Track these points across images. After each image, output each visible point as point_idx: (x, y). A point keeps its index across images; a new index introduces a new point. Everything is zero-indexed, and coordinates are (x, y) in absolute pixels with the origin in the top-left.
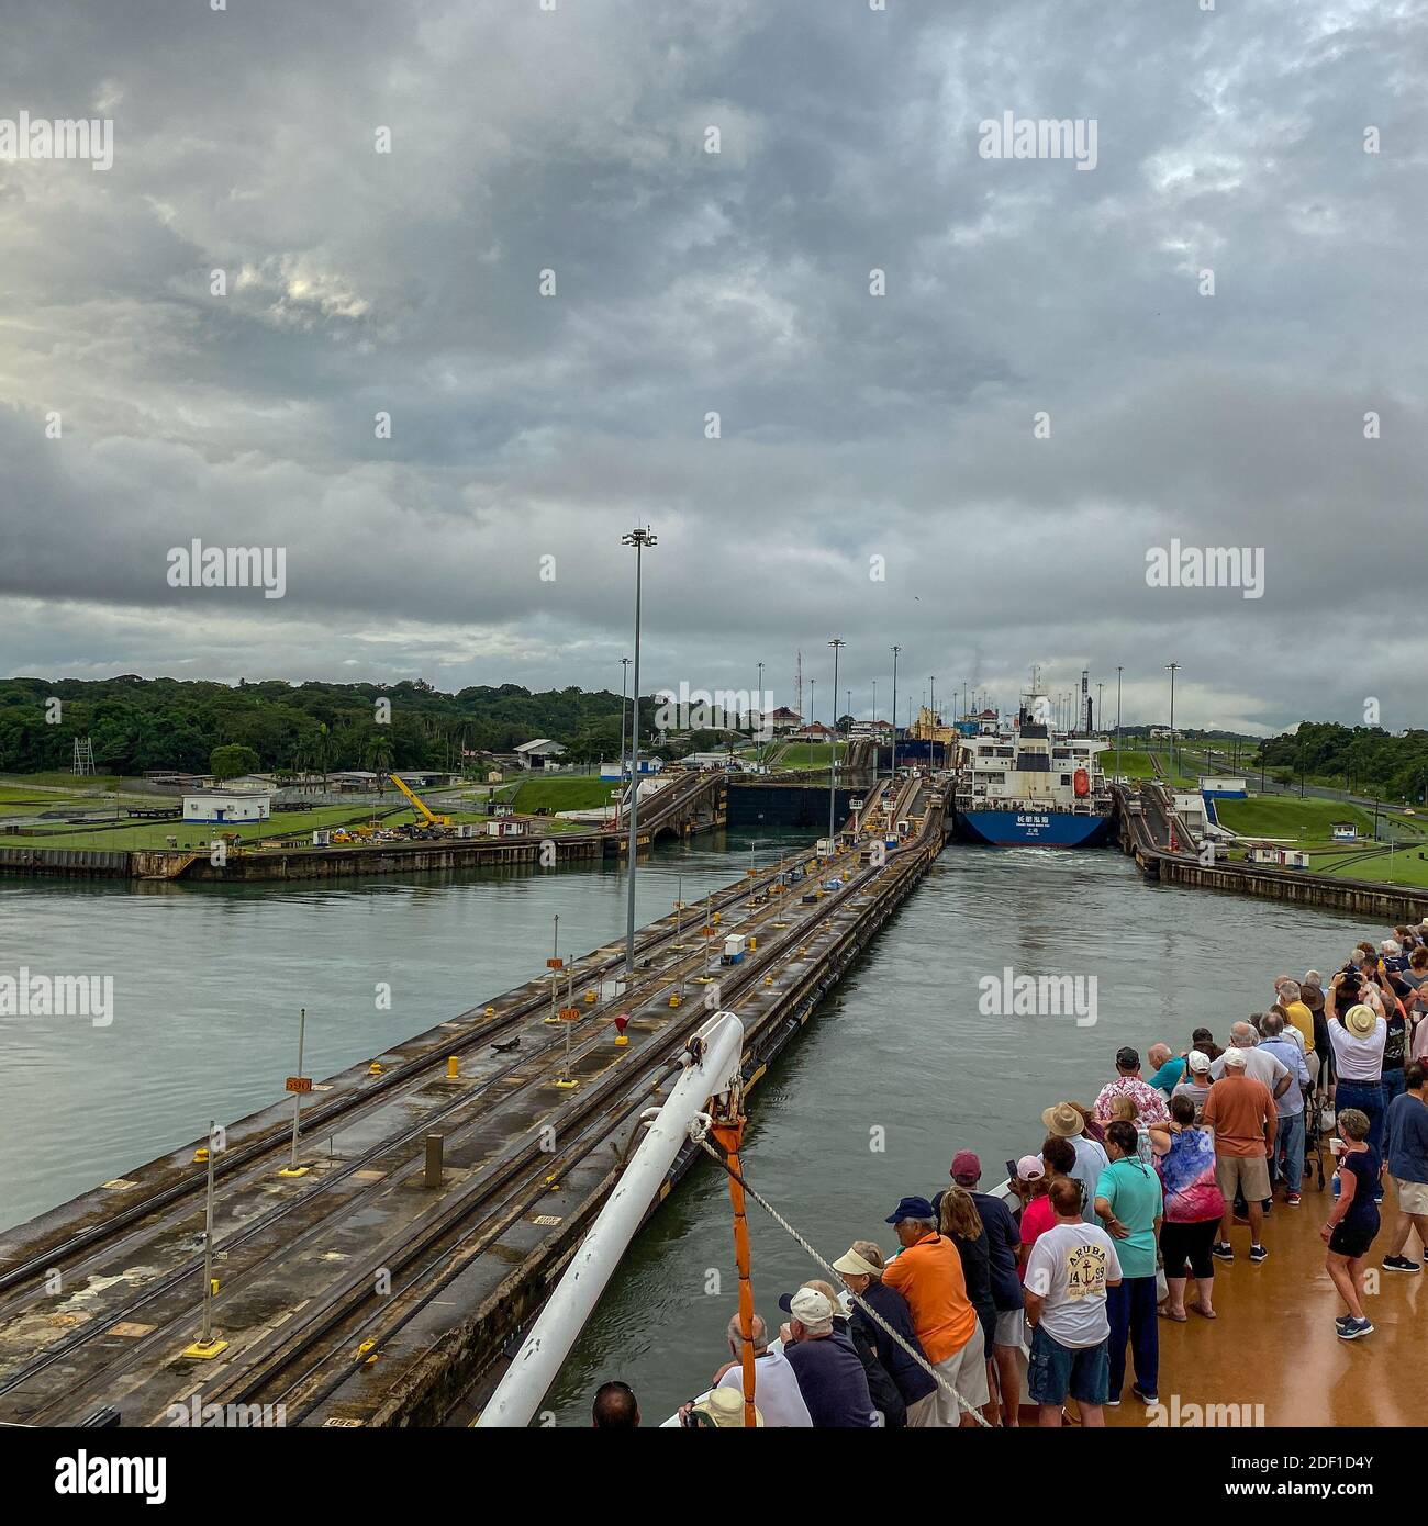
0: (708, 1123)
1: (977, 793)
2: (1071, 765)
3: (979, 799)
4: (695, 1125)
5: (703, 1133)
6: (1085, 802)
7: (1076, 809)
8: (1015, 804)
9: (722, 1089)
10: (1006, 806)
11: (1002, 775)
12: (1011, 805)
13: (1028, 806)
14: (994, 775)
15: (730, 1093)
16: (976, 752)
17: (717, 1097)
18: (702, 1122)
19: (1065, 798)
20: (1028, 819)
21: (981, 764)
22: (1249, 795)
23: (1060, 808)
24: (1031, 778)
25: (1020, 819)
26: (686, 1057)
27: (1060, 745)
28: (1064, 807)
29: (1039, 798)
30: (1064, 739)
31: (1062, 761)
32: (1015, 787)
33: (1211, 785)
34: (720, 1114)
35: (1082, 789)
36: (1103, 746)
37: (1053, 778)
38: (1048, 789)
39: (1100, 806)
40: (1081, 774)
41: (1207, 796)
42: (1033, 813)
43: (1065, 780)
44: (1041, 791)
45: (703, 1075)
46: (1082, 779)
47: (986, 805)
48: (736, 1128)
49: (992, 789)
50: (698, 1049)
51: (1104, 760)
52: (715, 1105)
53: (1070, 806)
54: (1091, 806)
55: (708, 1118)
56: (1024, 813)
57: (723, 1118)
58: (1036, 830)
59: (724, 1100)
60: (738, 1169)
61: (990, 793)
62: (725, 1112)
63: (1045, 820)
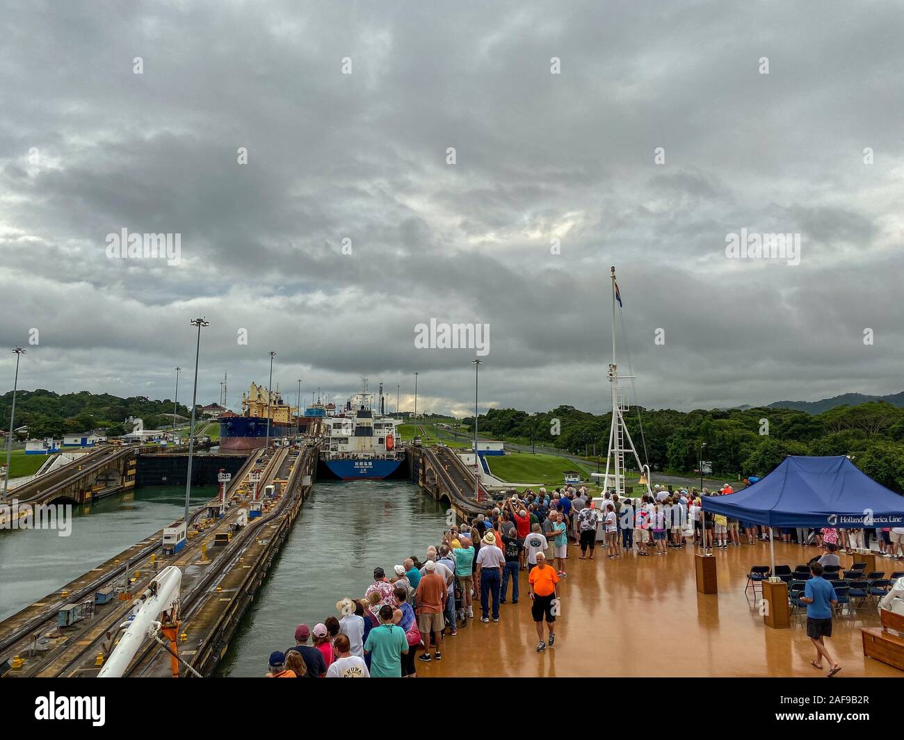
0: (159, 626)
1: (332, 450)
2: (384, 433)
3: (333, 453)
4: (151, 628)
5: (156, 632)
6: (392, 453)
7: (387, 457)
8: (353, 455)
9: (168, 608)
10: (348, 456)
11: (347, 439)
12: (351, 457)
13: (361, 456)
14: (342, 439)
15: (173, 609)
16: (332, 426)
17: (165, 612)
18: (156, 626)
19: (381, 451)
20: (361, 463)
21: (334, 433)
22: (506, 453)
23: (378, 457)
24: (363, 441)
25: (356, 464)
26: (147, 592)
27: (378, 422)
28: (380, 456)
29: (367, 452)
30: (379, 418)
31: (379, 430)
32: (354, 446)
33: (482, 447)
34: (166, 621)
35: (390, 446)
36: (399, 422)
37: (375, 440)
38: (371, 446)
39: (398, 455)
40: (390, 437)
41: (481, 454)
42: (363, 460)
43: (381, 441)
44: (368, 447)
45: (157, 601)
46: (390, 440)
47: (337, 456)
48: (175, 627)
49: (341, 447)
50: (155, 587)
51: (400, 429)
52: (165, 617)
53: (384, 455)
54: (395, 455)
55: (159, 624)
56: (359, 460)
57: (168, 623)
58: (365, 470)
59: (169, 613)
60: (176, 650)
61: (340, 449)
62: (170, 619)
63: (370, 464)
